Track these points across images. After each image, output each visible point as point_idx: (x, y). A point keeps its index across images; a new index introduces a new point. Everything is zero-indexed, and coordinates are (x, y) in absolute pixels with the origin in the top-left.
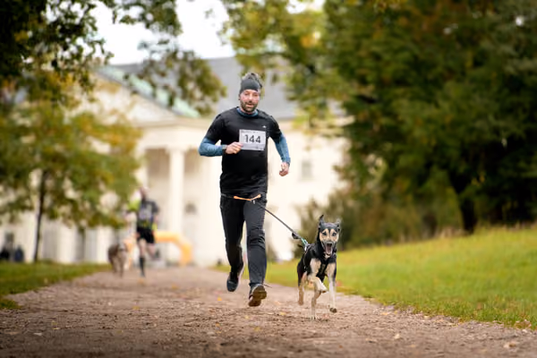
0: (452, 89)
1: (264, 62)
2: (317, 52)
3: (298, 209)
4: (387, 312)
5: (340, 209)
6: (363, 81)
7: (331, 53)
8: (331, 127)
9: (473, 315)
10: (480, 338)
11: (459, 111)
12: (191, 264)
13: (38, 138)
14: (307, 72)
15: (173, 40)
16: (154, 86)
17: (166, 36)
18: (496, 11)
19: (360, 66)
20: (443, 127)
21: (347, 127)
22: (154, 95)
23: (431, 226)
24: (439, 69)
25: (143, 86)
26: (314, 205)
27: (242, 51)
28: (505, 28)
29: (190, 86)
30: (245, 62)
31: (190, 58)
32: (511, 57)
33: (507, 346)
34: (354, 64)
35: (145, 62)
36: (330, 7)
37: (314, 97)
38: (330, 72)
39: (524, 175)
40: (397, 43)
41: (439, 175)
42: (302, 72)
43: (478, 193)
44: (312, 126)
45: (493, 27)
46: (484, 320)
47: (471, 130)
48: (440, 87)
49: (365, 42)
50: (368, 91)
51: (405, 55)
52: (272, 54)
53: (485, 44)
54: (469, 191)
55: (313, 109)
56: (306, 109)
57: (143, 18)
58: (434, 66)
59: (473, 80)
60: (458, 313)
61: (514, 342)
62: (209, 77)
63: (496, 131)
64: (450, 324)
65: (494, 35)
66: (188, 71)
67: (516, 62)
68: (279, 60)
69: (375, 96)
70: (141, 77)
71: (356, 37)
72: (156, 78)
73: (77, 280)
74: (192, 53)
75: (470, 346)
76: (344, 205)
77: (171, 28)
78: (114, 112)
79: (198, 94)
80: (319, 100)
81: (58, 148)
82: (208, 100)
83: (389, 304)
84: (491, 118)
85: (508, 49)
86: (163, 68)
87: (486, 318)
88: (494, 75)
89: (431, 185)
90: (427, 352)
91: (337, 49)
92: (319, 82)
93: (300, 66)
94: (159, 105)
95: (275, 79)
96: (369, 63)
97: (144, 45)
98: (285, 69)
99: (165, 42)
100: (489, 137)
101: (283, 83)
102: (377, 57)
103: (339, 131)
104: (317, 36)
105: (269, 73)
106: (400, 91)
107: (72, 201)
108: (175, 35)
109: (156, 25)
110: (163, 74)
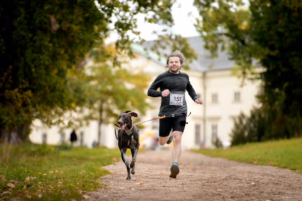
1: (216, 39)
2: (246, 32)
3: (233, 118)
5: (257, 118)
6: (272, 48)
7: (254, 33)
13: (100, 83)
14: (240, 44)
16: (158, 53)
19: (271, 40)
21: (261, 74)
22: (159, 60)
25: (154, 55)
27: (205, 34)
30: (205, 39)
31: (179, 39)
34: (268, 38)
35: (155, 41)
36: (253, 7)
37: (244, 58)
38: (253, 43)
40: (292, 26)
42: (237, 44)
44: (244, 73)
49: (274, 27)
50: (275, 53)
52: (221, 34)
55: (243, 64)
56: (240, 64)
57: (154, 18)
62: (189, 49)
66: (178, 45)
68: (225, 38)
69: (279, 56)
70: (152, 50)
71: (268, 24)
72: (160, 50)
74: (180, 37)
76: (260, 116)
77: (169, 23)
78: (137, 68)
80: (247, 59)
81: (110, 88)
82: (188, 61)
91: (258, 30)
92: (248, 49)
93: (236, 41)
94: (162, 65)
95: (223, 48)
96: (276, 38)
97: (155, 32)
98: (228, 42)
99: (165, 30)
101: (226, 51)
102: (280, 34)
103: (259, 76)
104: (244, 25)
105: (220, 45)
108: (171, 26)
109: (161, 21)
110: (164, 48)
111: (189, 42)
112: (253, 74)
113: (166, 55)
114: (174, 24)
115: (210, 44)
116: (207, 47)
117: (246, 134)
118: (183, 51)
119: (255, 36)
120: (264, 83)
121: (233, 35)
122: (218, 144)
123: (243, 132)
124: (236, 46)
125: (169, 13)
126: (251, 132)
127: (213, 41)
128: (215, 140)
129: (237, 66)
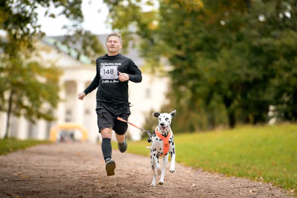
0: (225, 53)
2: (155, 32)
3: (144, 113)
4: (189, 171)
6: (179, 48)
8: (161, 71)
9: (233, 173)
10: (236, 186)
11: (228, 64)
12: (87, 141)
14: (149, 42)
15: (79, 24)
16: (69, 48)
17: (76, 22)
18: (249, 12)
20: (220, 73)
21: (170, 72)
22: (69, 53)
23: (213, 124)
25: (64, 48)
27: (117, 31)
28: (253, 22)
29: (89, 49)
32: (256, 37)
33: (251, 191)
34: (174, 38)
35: (65, 36)
36: (162, 9)
38: (162, 43)
40: (197, 28)
41: (217, 97)
42: (147, 43)
43: (237, 107)
44: (153, 71)
45: (247, 21)
46: (239, 176)
47: (234, 75)
48: (219, 52)
49: (181, 28)
50: (181, 53)
51: (201, 35)
52: (131, 33)
53: (243, 30)
54: (233, 106)
55: (152, 62)
56: (149, 62)
57: (64, 13)
59: (236, 48)
60: (226, 172)
61: (254, 190)
62: (98, 45)
63: (248, 75)
64: (221, 178)
65: (247, 25)
66: (88, 41)
67: (258, 39)
68: (136, 37)
69: (185, 56)
71: (176, 25)
72: (70, 44)
73: (28, 149)
75: (232, 191)
77: (79, 18)
78: (49, 61)
79: (92, 53)
80: (155, 57)
81: (20, 79)
83: (189, 166)
84: (245, 68)
85: (254, 32)
86: (74, 39)
87: (240, 175)
88: (247, 46)
89: (213, 103)
90: (209, 194)
91: (166, 30)
92: (157, 48)
93: (146, 39)
95: (134, 46)
97: (65, 27)
98: (138, 41)
99: (75, 26)
100: (243, 78)
101: (138, 48)
102: (186, 36)
104: (155, 24)
105: (130, 43)
106: (198, 54)
107: (26, 108)
108: (81, 22)
109: (72, 16)
110: (74, 42)
113: (76, 50)
114: (84, 20)
118: (93, 47)
119: (164, 36)
120: (171, 82)
121: (143, 33)
125: (78, 9)
129: (146, 64)
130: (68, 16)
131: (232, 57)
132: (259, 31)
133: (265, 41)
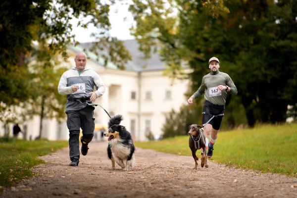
0: (244, 55)
1: (149, 42)
2: (176, 37)
3: (165, 114)
5: (186, 114)
6: (199, 51)
7: (183, 38)
11: (247, 66)
13: (42, 80)
14: (171, 47)
15: (107, 32)
16: (97, 54)
17: (103, 30)
18: (266, 16)
19: (197, 44)
20: (238, 74)
21: (189, 74)
22: (98, 60)
23: (233, 124)
24: (237, 45)
25: (92, 55)
26: (173, 112)
27: (140, 37)
28: (270, 25)
29: (115, 54)
30: (140, 42)
31: (115, 41)
32: (273, 39)
34: (194, 43)
35: (93, 43)
37: (174, 59)
38: (182, 47)
39: (279, 98)
40: (215, 33)
42: (168, 47)
43: (256, 106)
44: (174, 73)
45: (264, 24)
47: (253, 76)
48: (237, 54)
49: (200, 32)
50: (201, 56)
51: (220, 39)
52: (153, 38)
53: (260, 33)
54: (251, 106)
55: (173, 65)
56: (170, 65)
57: (93, 21)
58: (234, 44)
59: (254, 51)
62: (124, 51)
63: (266, 76)
65: (264, 29)
66: (114, 47)
67: (276, 42)
68: (157, 41)
69: (204, 59)
70: (91, 50)
71: (195, 30)
72: (98, 50)
74: (116, 39)
76: (188, 112)
77: (106, 26)
79: (118, 58)
80: (177, 61)
81: (51, 85)
82: (123, 61)
84: (263, 69)
88: (264, 48)
89: (232, 103)
91: (187, 35)
92: (178, 51)
93: (167, 44)
94: (100, 64)
95: (155, 51)
96: (202, 42)
97: (93, 35)
98: (160, 46)
99: (102, 33)
100: (261, 78)
101: (158, 53)
102: (206, 39)
103: (187, 76)
104: (174, 31)
105: (153, 48)
108: (108, 30)
109: (99, 24)
110: (102, 49)
111: (124, 45)
112: (182, 74)
113: (103, 56)
114: (111, 28)
115: (144, 46)
116: (141, 49)
117: (176, 128)
118: (119, 53)
119: (184, 41)
120: (191, 83)
121: (165, 39)
122: (150, 137)
123: (172, 127)
124: (167, 49)
125: (106, 18)
126: (180, 126)
127: (146, 44)
128: (148, 134)
129: (168, 67)
130: (95, 25)
131: (250, 60)
132: (276, 34)
133: (281, 43)
